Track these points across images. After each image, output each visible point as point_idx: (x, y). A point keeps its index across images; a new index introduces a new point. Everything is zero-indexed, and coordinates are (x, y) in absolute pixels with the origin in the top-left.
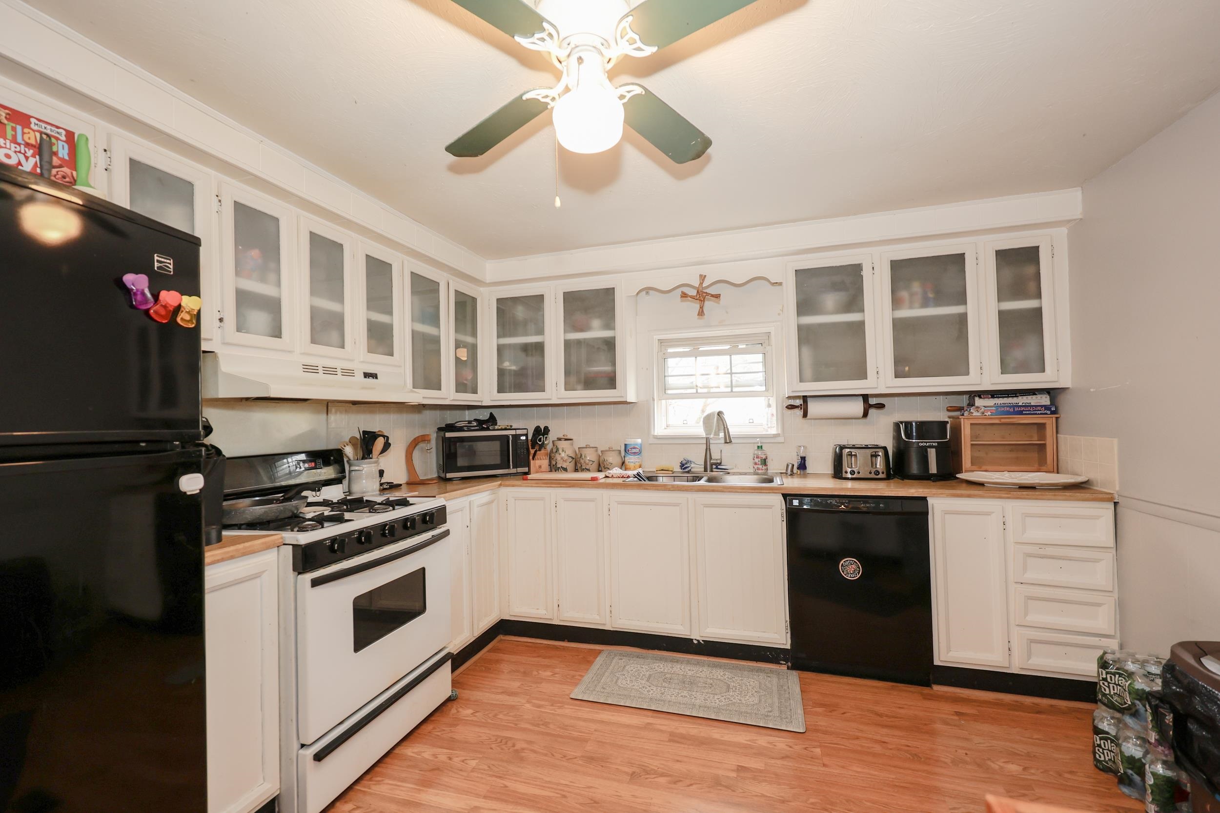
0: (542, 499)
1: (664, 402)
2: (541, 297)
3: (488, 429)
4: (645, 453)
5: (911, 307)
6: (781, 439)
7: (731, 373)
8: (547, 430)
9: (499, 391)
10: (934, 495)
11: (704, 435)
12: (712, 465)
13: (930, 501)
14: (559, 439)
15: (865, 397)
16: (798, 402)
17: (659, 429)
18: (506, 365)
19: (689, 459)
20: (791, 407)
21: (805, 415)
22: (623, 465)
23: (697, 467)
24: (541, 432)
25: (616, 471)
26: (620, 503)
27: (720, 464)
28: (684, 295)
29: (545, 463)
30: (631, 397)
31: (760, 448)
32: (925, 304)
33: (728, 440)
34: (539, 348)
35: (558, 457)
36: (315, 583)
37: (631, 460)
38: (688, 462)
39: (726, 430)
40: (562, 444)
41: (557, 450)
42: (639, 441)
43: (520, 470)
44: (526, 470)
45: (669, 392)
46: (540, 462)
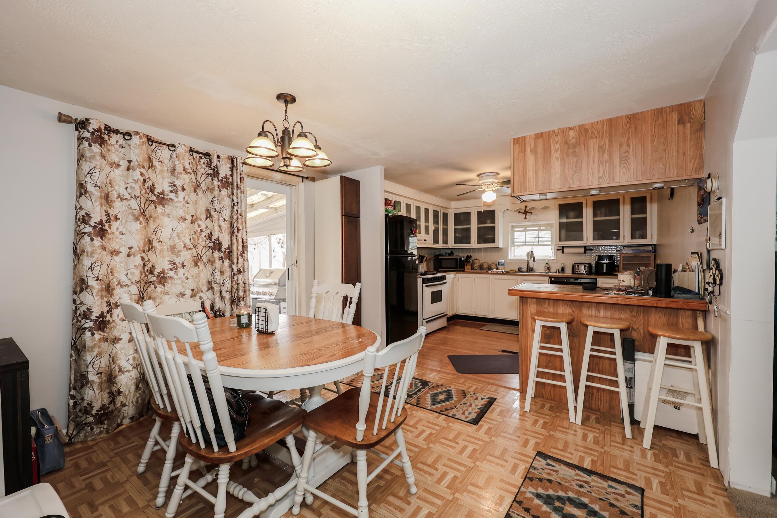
0: (470, 277)
1: (513, 247)
2: (470, 213)
3: (451, 256)
4: (505, 265)
5: (601, 217)
6: (556, 261)
7: (538, 238)
8: (471, 257)
9: (455, 243)
10: (599, 278)
11: (527, 259)
12: (529, 269)
13: (598, 279)
14: (475, 260)
15: (585, 247)
16: (560, 248)
17: (511, 257)
18: (457, 235)
19: (522, 267)
20: (558, 250)
21: (563, 252)
22: (497, 269)
23: (525, 269)
24: (469, 257)
25: (495, 270)
26: (495, 279)
27: (533, 269)
28: (520, 212)
29: (470, 267)
30: (501, 246)
31: (547, 264)
32: (605, 216)
33: (534, 261)
34: (469, 230)
35: (474, 266)
36: (426, 286)
37: (500, 267)
38: (521, 268)
39: (534, 257)
40: (476, 261)
41: (474, 263)
42: (503, 261)
43: (462, 269)
44: (463, 269)
45: (516, 244)
46: (468, 267)
